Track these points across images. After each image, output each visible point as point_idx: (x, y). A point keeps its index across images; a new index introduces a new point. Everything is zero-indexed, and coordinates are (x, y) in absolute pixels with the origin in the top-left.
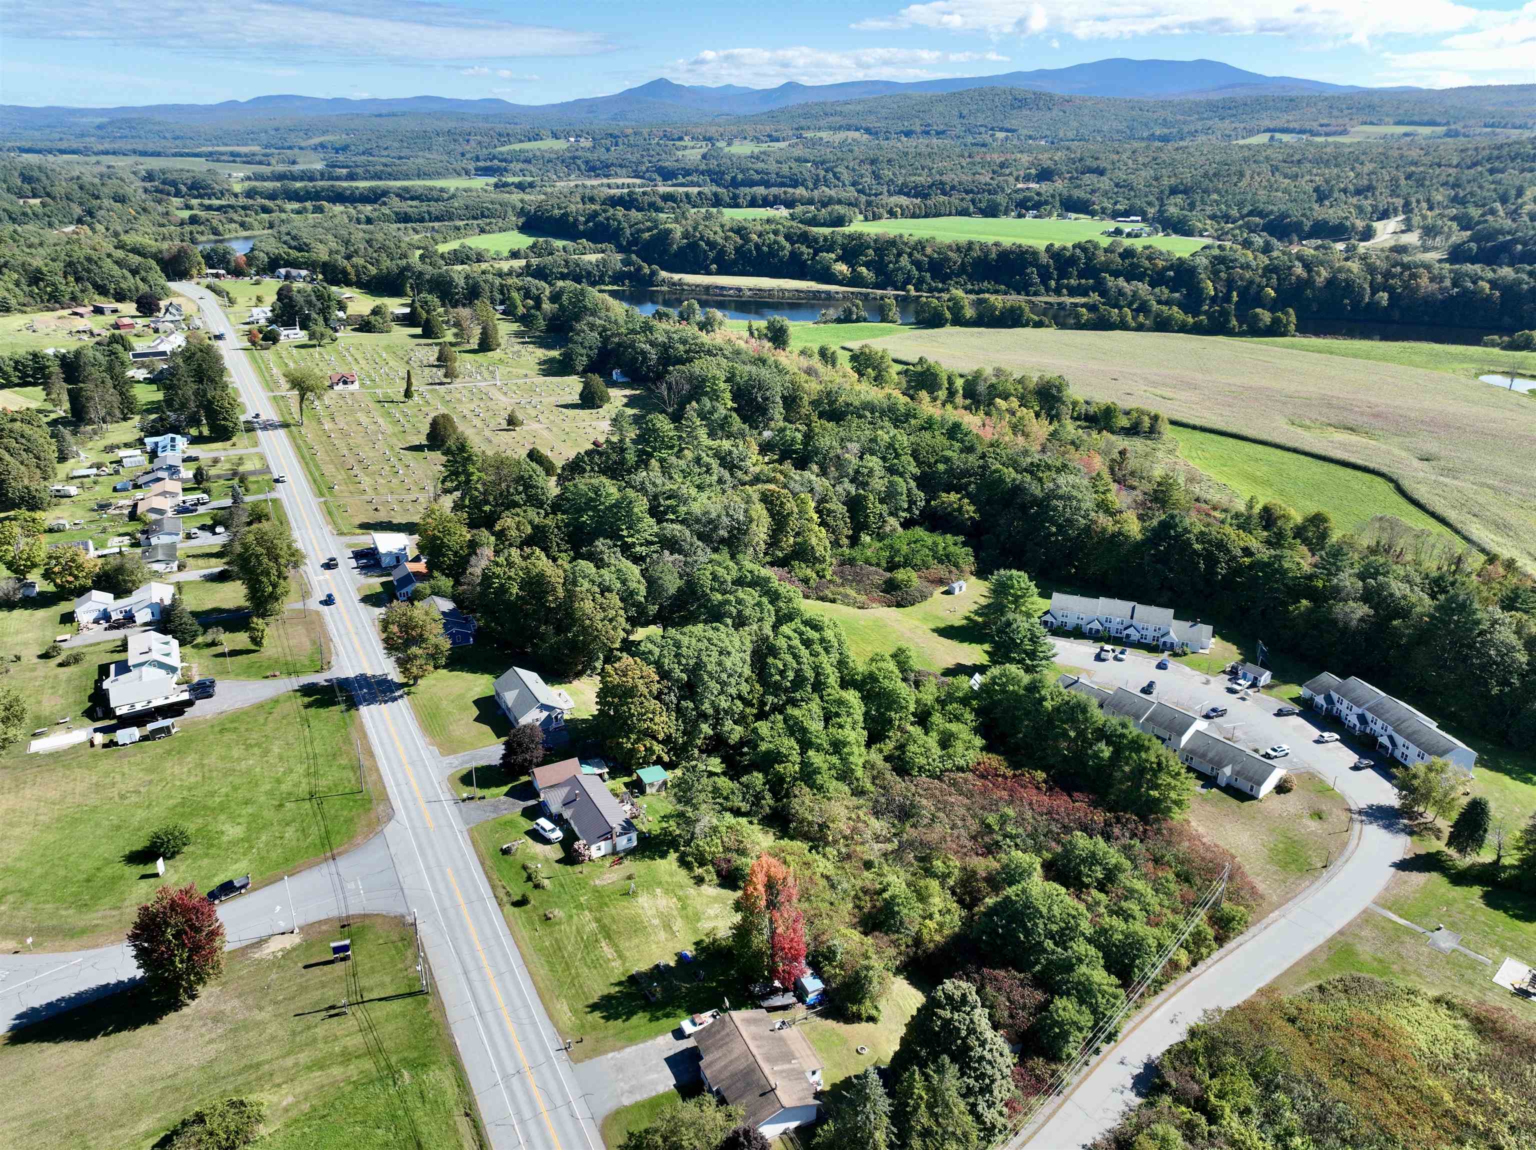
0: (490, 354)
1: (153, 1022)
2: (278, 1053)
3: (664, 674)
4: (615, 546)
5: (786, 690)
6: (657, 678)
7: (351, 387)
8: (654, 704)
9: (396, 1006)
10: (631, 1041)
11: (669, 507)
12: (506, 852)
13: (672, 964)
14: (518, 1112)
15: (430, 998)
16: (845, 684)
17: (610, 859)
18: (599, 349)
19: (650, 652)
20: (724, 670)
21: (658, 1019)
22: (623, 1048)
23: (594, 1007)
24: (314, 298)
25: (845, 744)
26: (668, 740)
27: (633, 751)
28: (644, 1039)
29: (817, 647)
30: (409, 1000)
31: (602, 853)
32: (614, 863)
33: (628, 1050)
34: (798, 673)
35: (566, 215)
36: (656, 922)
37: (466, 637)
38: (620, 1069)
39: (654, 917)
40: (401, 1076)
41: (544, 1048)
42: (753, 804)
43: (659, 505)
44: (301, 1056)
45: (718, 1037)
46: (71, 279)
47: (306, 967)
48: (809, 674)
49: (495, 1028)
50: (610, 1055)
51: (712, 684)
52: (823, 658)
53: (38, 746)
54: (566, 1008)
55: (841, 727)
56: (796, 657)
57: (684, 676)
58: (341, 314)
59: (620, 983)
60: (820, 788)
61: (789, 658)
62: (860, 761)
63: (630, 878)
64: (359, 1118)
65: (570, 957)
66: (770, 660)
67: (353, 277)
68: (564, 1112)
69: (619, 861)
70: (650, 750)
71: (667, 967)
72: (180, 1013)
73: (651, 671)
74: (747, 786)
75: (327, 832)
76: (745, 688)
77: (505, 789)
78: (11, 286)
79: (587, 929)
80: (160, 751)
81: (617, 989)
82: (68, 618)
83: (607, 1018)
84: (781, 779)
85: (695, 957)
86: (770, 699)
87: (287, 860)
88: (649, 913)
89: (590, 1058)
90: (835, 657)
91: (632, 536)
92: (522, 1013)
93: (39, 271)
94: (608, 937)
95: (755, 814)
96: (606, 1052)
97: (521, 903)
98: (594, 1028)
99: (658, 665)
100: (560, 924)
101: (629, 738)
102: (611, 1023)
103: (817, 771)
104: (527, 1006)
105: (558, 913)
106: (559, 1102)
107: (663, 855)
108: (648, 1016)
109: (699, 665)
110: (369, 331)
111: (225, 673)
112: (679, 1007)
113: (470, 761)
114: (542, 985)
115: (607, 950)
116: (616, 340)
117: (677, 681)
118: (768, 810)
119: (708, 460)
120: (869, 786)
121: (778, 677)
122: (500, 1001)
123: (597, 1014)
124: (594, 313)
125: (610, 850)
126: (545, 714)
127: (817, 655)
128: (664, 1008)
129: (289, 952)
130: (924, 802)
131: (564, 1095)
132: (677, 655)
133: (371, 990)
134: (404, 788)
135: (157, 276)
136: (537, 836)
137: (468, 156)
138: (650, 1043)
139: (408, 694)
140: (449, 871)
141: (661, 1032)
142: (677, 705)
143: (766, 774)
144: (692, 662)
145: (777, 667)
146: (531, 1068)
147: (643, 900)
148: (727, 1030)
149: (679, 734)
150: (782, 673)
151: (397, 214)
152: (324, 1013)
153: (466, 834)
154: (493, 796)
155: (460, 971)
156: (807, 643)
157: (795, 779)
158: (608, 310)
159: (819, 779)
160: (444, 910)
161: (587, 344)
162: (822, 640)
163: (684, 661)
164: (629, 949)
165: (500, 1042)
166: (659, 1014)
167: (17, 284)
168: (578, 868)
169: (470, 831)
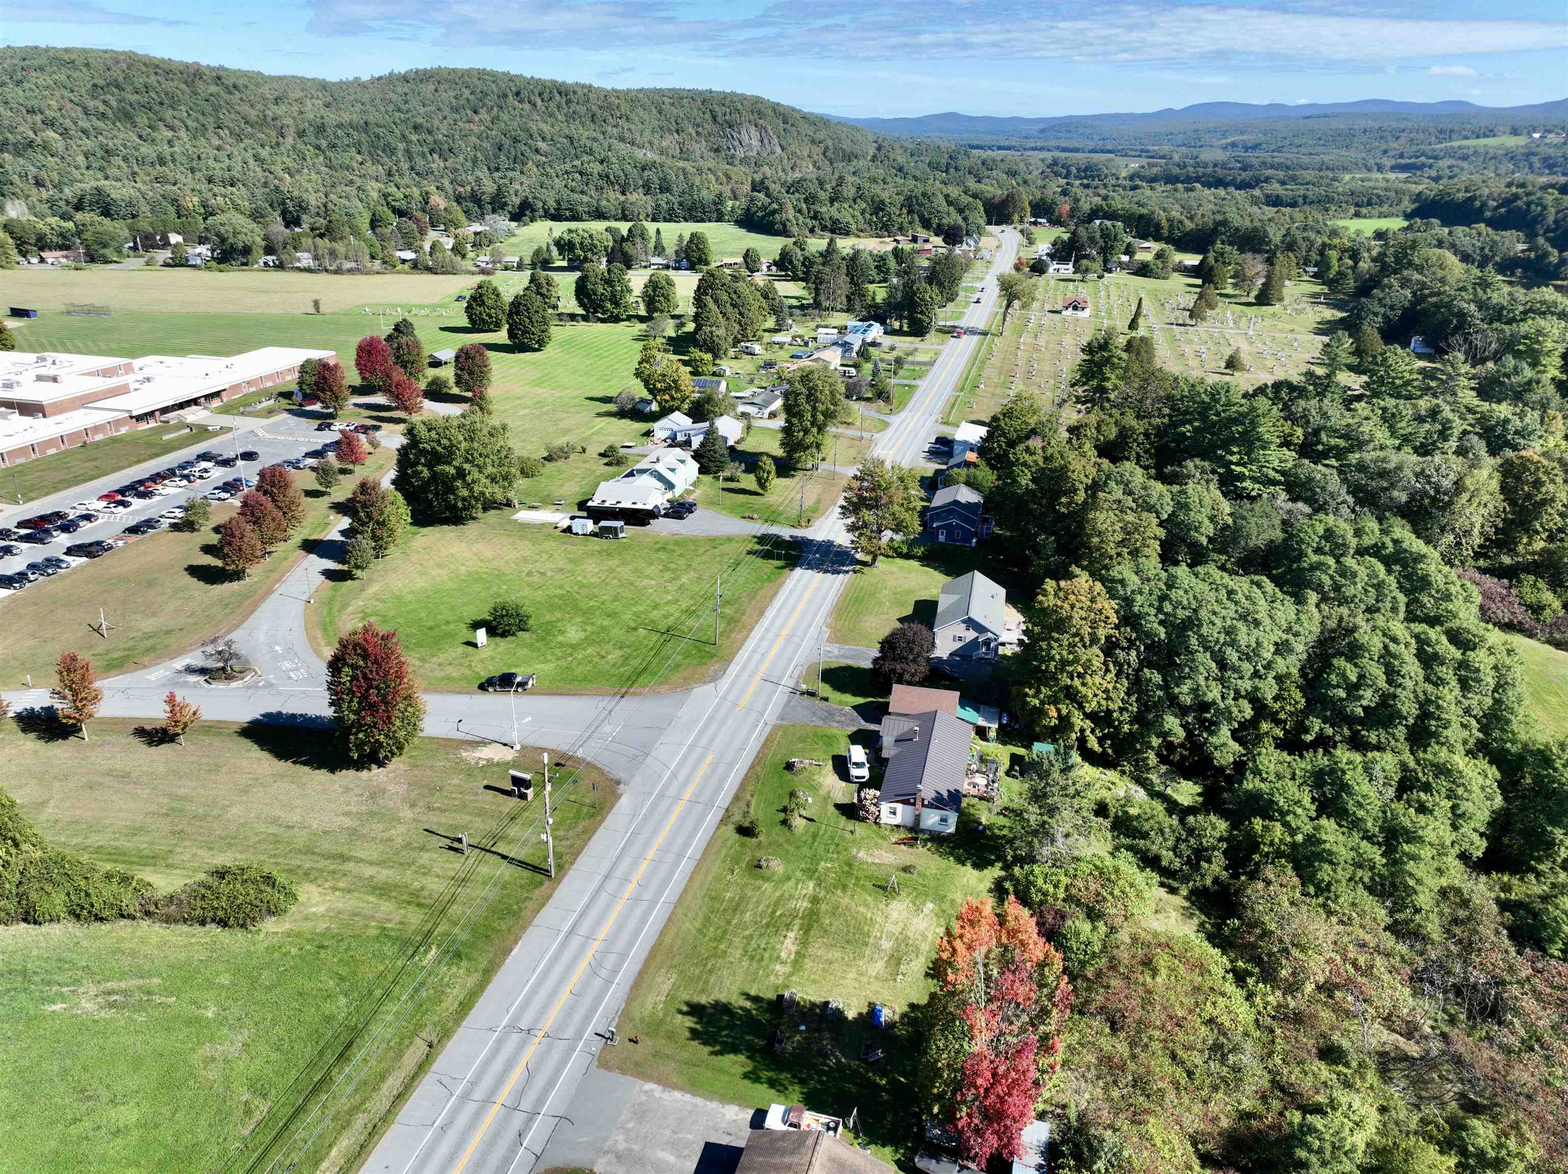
0: (1264, 308)
1: (332, 771)
2: (375, 856)
3: (1129, 619)
4: (1213, 472)
5: (1350, 720)
6: (1114, 619)
7: (1080, 314)
8: (1095, 656)
9: (506, 871)
10: (693, 1086)
11: (1331, 448)
12: (789, 767)
13: (851, 1014)
14: (474, 1083)
15: (547, 883)
16: (1480, 749)
17: (903, 835)
18: (1405, 310)
19: (1122, 582)
20: (1233, 643)
21: (757, 1080)
22: (675, 1087)
23: (695, 1010)
24: (1098, 235)
25: (1412, 837)
26: (1100, 719)
27: (1040, 712)
28: (711, 1094)
29: (1446, 672)
30: (527, 874)
31: (897, 820)
32: (902, 842)
33: (677, 1095)
34: (1386, 701)
35: (1472, 199)
36: (887, 945)
37: (968, 536)
38: (641, 1114)
39: (890, 935)
40: (426, 952)
41: (588, 1018)
42: (1189, 862)
43: (1319, 442)
44: (385, 872)
45: (777, 1160)
46: (905, 211)
47: (487, 787)
48: (1408, 708)
49: (566, 957)
50: (649, 1086)
51: (1204, 660)
52: (1450, 694)
53: (524, 515)
54: (666, 988)
55: (1422, 809)
56: (1391, 673)
57: (1162, 632)
58: (1125, 258)
59: (756, 999)
60: (1323, 889)
61: (1377, 672)
62: (1435, 883)
63: (906, 869)
64: (344, 971)
65: (737, 926)
66: (1340, 662)
67: (1165, 232)
68: (518, 1119)
69: (910, 842)
70: (1065, 723)
71: (839, 1013)
72: (359, 774)
73: (1109, 607)
74: (1191, 831)
75: (645, 669)
76: (1269, 689)
77: (860, 700)
78: (857, 213)
79: (792, 904)
80: (597, 548)
81: (748, 1004)
82: (648, 433)
83: (695, 1034)
84: (1253, 844)
85: (891, 1025)
86: (1316, 724)
87: (585, 679)
88: (890, 927)
89: (623, 1072)
90: (1481, 701)
91: (1244, 465)
92: (612, 959)
93: (882, 202)
94: (807, 930)
95: (1185, 879)
96: (649, 1078)
97: (746, 831)
98: (670, 1036)
99: (1128, 601)
100: (766, 879)
101: (1038, 692)
102: (695, 1043)
103: (1328, 857)
104: (623, 956)
105: (777, 866)
106: (526, 1105)
107: (980, 865)
108: (749, 1066)
109: (1191, 623)
110: (1145, 276)
111: (712, 503)
112: (802, 1082)
113: (852, 657)
114: (667, 941)
115: (788, 945)
116: (1434, 299)
117: (1148, 634)
118: (1208, 882)
119: (1450, 416)
120: (1433, 928)
121: (1342, 694)
122: (603, 933)
123: (689, 1022)
124: (1420, 269)
125: (910, 822)
126: (971, 635)
127: (1439, 682)
128: (780, 1068)
129: (493, 765)
130: (1529, 1004)
131: (540, 1101)
132: (1163, 598)
133: (512, 841)
134: (757, 657)
135: (978, 216)
136: (841, 766)
137: (1390, 153)
138: (713, 1105)
139: (855, 572)
140: (710, 758)
141: (739, 1100)
142: (1137, 671)
143: (1234, 826)
144: (1181, 614)
145: (1344, 676)
146: (547, 1035)
147: (898, 909)
148: (795, 1159)
149: (1126, 716)
150: (1353, 689)
151: (1267, 196)
152: (448, 842)
153: (769, 728)
154: (841, 703)
155: (604, 871)
156: (1428, 659)
157: (1279, 854)
158: (1441, 267)
159: (1325, 873)
160: (661, 795)
161: (1388, 301)
162: (1463, 665)
163: (1168, 608)
164: (816, 959)
165: (551, 981)
166: (765, 1074)
167: (863, 213)
168: (851, 825)
169: (776, 728)
